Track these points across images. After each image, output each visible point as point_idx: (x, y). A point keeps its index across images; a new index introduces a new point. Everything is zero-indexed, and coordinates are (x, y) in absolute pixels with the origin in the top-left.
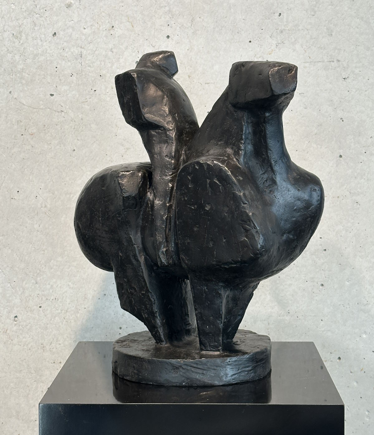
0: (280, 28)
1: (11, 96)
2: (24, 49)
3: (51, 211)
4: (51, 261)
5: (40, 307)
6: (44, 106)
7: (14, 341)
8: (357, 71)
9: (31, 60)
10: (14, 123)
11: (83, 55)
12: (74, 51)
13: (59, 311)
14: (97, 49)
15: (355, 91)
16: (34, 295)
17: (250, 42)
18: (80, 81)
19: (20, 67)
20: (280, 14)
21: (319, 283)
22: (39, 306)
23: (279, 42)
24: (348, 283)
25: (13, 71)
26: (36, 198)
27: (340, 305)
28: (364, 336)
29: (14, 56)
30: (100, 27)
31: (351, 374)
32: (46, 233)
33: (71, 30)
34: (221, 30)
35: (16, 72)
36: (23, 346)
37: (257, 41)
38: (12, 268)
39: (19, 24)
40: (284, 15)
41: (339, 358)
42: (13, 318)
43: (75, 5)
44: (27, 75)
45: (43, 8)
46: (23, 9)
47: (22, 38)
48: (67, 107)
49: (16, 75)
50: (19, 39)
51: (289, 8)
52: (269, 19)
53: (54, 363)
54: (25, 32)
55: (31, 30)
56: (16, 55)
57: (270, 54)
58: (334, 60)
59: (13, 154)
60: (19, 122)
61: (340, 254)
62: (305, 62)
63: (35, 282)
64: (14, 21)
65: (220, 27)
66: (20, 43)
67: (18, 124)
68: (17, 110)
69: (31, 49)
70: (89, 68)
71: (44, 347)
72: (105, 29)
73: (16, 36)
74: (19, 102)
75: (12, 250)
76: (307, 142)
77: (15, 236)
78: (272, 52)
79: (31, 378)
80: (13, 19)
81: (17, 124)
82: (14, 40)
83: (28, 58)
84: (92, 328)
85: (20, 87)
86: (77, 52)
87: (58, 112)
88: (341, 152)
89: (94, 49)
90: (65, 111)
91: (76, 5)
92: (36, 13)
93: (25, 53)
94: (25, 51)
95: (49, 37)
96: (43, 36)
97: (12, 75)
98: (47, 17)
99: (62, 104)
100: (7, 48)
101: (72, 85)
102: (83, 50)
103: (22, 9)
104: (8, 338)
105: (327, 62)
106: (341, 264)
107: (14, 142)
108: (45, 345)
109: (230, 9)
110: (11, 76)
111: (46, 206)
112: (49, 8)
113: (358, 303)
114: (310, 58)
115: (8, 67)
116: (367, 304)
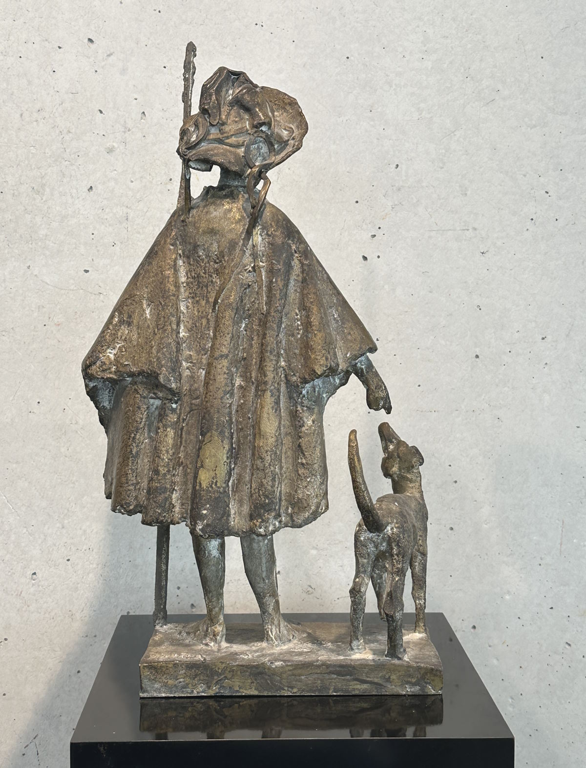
0: (397, 185)
1: (30, 272)
2: (48, 208)
3: (84, 430)
4: (83, 497)
5: (68, 560)
6: (75, 286)
7: (31, 607)
8: (499, 243)
9: (57, 223)
10: (33, 309)
11: (130, 218)
12: (117, 212)
13: (95, 566)
14: (149, 210)
15: (496, 269)
16: (60, 544)
17: (357, 202)
18: (125, 253)
19: (42, 232)
20: (397, 165)
21: (447, 526)
22: (67, 558)
23: (396, 203)
24: (485, 526)
25: (33, 239)
26: (64, 411)
27: (475, 555)
28: (507, 597)
29: (34, 218)
30: (153, 179)
31: (490, 648)
32: (76, 458)
33: (112, 183)
34: (318, 185)
35: (36, 240)
36: (45, 614)
37: (366, 201)
38: (28, 506)
39: (42, 174)
40: (403, 167)
41: (474, 627)
42: (31, 576)
43: (118, 150)
44: (52, 244)
45: (75, 153)
46: (47, 154)
47: (46, 193)
48: (108, 288)
49: (36, 244)
50: (42, 194)
51: (409, 158)
52: (382, 172)
53: (87, 636)
54: (50, 185)
55: (59, 183)
56: (36, 217)
57: (384, 219)
58: (469, 228)
59: (31, 352)
60: (41, 307)
61: (476, 487)
62: (430, 231)
63: (61, 527)
64: (34, 169)
65: (316, 182)
66: (43, 200)
67: (39, 311)
68: (37, 291)
69: (57, 208)
70: (138, 236)
71: (72, 615)
72: (160, 183)
73: (37, 190)
74: (41, 280)
75: (29, 483)
76: (432, 337)
77: (34, 464)
78: (385, 216)
79: (55, 658)
80: (33, 168)
81: (37, 310)
82: (35, 195)
83: (54, 221)
84: (140, 588)
85: (42, 259)
86: (121, 214)
87: (95, 294)
88: (478, 351)
89: (145, 210)
90: (105, 294)
91: (120, 149)
92: (66, 159)
93: (49, 214)
94: (49, 212)
95: (83, 192)
96: (75, 191)
97: (31, 244)
98: (80, 165)
99: (101, 284)
100: (24, 207)
101: (115, 258)
102: (129, 211)
103: (45, 153)
104: (23, 603)
105: (461, 230)
106: (476, 501)
107: (34, 335)
108: (74, 612)
109: (331, 158)
110: (30, 246)
111: (77, 423)
112: (83, 153)
113: (499, 554)
114: (436, 224)
115: (26, 233)
116: (511, 554)
